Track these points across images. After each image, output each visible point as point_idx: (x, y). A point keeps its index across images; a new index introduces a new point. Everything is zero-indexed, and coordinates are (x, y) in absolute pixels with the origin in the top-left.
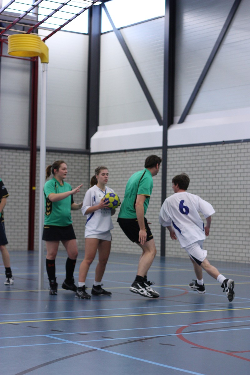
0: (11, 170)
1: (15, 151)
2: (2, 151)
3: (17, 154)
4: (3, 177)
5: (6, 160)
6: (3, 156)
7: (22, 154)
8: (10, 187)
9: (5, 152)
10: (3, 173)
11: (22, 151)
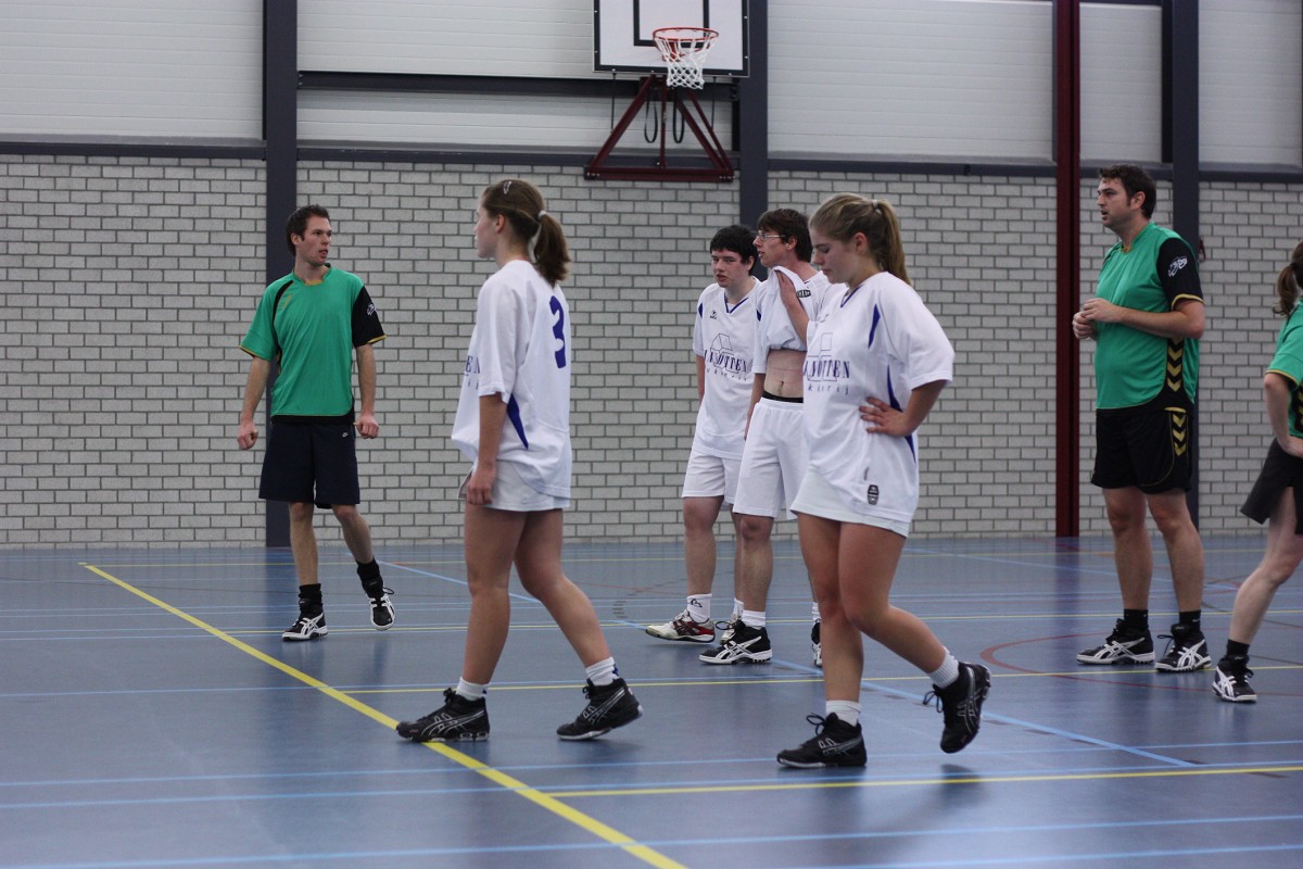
0: (1242, 254)
1: (1256, 186)
2: (1210, 188)
3: (1266, 197)
4: (1218, 277)
5: (1228, 219)
6: (1217, 207)
7: (1280, 197)
8: (1242, 313)
9: (1223, 190)
10: (1219, 265)
11: (1282, 187)
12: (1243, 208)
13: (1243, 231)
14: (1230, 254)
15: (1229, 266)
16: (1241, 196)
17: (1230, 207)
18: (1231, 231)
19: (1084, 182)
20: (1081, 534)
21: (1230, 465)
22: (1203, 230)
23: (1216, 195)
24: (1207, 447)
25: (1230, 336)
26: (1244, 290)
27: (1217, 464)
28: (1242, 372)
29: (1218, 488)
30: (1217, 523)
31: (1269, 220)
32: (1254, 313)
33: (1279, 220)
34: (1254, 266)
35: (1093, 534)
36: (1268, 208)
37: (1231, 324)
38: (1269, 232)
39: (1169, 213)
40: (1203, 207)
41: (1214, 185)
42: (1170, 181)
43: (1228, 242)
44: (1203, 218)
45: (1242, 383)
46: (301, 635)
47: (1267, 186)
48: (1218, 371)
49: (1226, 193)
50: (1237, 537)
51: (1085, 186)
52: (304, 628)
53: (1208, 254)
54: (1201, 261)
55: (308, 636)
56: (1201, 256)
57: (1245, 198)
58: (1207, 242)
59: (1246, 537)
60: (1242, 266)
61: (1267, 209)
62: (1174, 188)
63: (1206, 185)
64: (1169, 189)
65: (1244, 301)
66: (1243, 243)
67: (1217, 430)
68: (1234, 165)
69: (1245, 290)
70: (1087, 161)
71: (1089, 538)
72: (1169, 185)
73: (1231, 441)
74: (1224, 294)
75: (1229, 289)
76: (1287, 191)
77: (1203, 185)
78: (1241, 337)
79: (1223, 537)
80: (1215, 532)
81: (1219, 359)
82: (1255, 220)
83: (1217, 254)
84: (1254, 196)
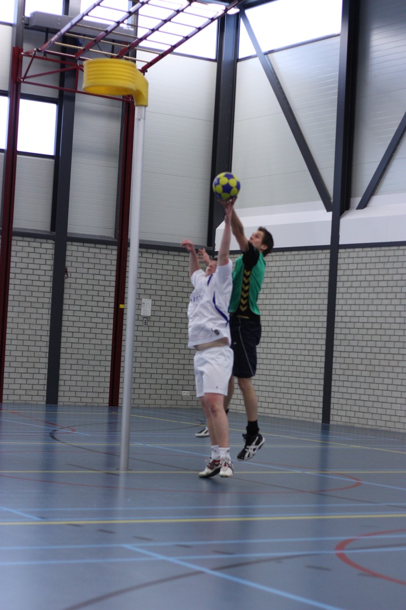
0: (85, 276)
1: (93, 245)
2: (72, 245)
3: (97, 251)
4: (73, 286)
5: (79, 260)
6: (75, 254)
7: (103, 251)
8: (83, 303)
9: (78, 246)
10: (74, 281)
11: (104, 246)
12: (86, 255)
13: (86, 265)
14: (79, 276)
15: (79, 281)
16: (86, 249)
17: (80, 254)
18: (80, 265)
19: (14, 238)
20: (3, 402)
21: (74, 372)
22: (68, 264)
23: (74, 248)
24: (63, 364)
25: (77, 313)
27: (68, 372)
28: (82, 330)
29: (68, 383)
30: (66, 399)
31: (98, 261)
32: (89, 303)
33: (102, 262)
34: (90, 282)
35: (9, 401)
37: (78, 308)
38: (97, 266)
39: (52, 255)
40: (68, 253)
41: (74, 243)
42: (54, 240)
43: (79, 270)
44: (68, 258)
45: (81, 335)
47: (98, 246)
48: (70, 329)
50: (75, 406)
51: (14, 240)
53: (69, 276)
54: (66, 278)
56: (66, 276)
57: (87, 251)
58: (69, 270)
59: (80, 406)
60: (84, 281)
61: (97, 256)
62: (55, 244)
63: (70, 243)
64: (53, 244)
65: (84, 298)
66: (86, 271)
67: (68, 356)
68: (83, 235)
69: (85, 292)
70: (15, 228)
71: (7, 403)
72: (53, 242)
73: (75, 362)
74: (75, 294)
75: (78, 292)
76: (107, 248)
77: (68, 243)
78: (82, 314)
79: (69, 406)
80: (65, 403)
81: (71, 324)
82: (91, 261)
83: (73, 275)
84: (92, 250)
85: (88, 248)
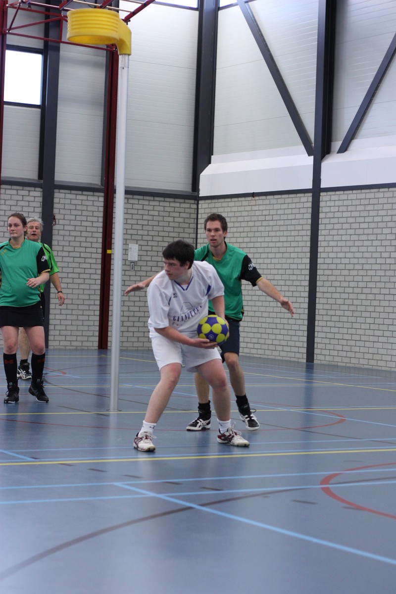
1: (80, 192)
2: (59, 192)
3: (84, 198)
4: (61, 232)
5: (67, 207)
6: (62, 201)
7: (90, 198)
8: (71, 249)
9: (65, 193)
10: (61, 227)
11: (91, 193)
12: (73, 202)
13: (74, 212)
14: (67, 222)
15: (66, 228)
16: (73, 196)
17: (68, 201)
18: (68, 212)
19: (2, 186)
21: (64, 317)
22: (55, 211)
23: (62, 195)
24: (53, 309)
25: (65, 259)
26: (73, 239)
27: (58, 317)
28: (70, 275)
29: (58, 327)
30: (57, 343)
31: (85, 208)
32: (77, 249)
33: (90, 208)
34: (77, 228)
36: (84, 203)
37: (66, 254)
38: (85, 213)
39: (40, 202)
40: (56, 200)
41: (61, 191)
42: (42, 188)
43: (66, 217)
44: (55, 206)
46: (197, 428)
47: (85, 193)
49: (67, 195)
50: (65, 350)
51: (2, 188)
52: (199, 424)
53: (57, 223)
54: (54, 225)
55: (200, 428)
56: (54, 223)
57: (75, 198)
58: (57, 217)
59: (70, 350)
60: (72, 228)
62: (43, 191)
64: (41, 192)
65: (72, 244)
66: (73, 218)
68: (70, 182)
70: (4, 177)
72: (41, 190)
74: (63, 240)
75: (66, 238)
76: (93, 195)
77: (56, 191)
78: (71, 260)
79: (60, 350)
80: (55, 347)
82: (79, 207)
83: (61, 222)
84: (79, 197)
85: (75, 195)
